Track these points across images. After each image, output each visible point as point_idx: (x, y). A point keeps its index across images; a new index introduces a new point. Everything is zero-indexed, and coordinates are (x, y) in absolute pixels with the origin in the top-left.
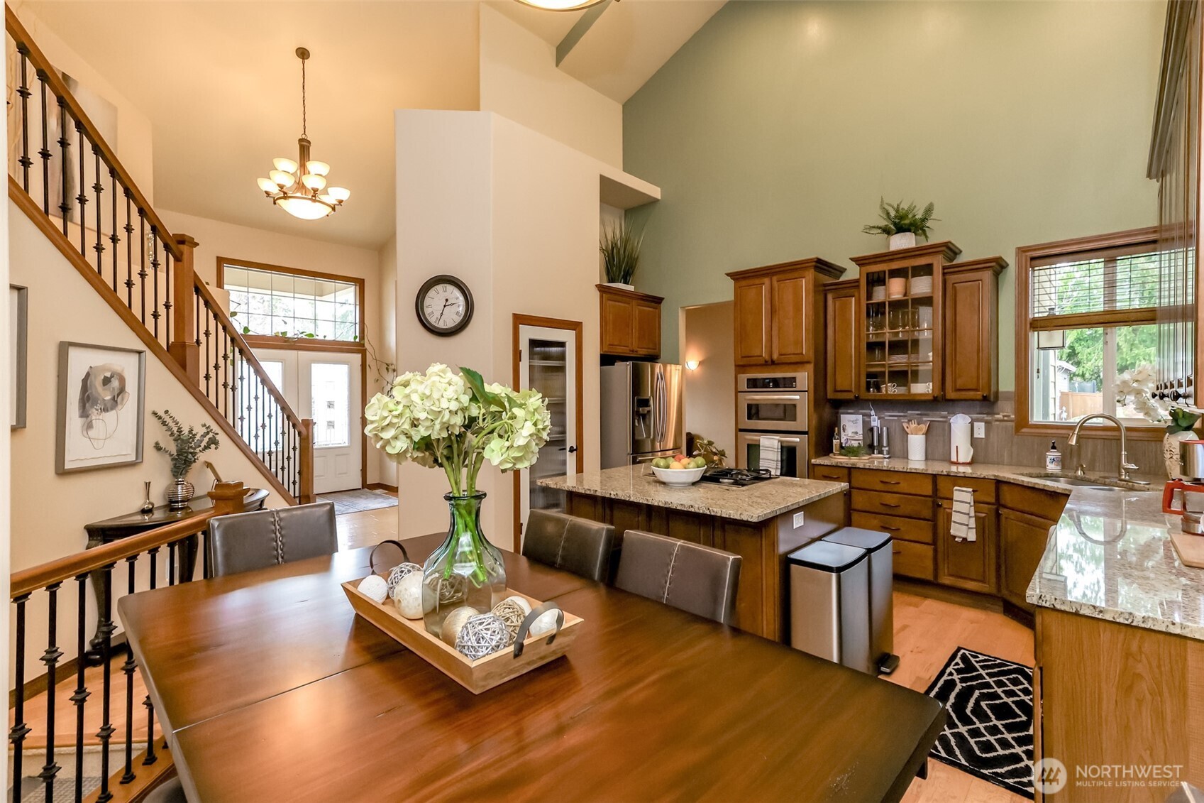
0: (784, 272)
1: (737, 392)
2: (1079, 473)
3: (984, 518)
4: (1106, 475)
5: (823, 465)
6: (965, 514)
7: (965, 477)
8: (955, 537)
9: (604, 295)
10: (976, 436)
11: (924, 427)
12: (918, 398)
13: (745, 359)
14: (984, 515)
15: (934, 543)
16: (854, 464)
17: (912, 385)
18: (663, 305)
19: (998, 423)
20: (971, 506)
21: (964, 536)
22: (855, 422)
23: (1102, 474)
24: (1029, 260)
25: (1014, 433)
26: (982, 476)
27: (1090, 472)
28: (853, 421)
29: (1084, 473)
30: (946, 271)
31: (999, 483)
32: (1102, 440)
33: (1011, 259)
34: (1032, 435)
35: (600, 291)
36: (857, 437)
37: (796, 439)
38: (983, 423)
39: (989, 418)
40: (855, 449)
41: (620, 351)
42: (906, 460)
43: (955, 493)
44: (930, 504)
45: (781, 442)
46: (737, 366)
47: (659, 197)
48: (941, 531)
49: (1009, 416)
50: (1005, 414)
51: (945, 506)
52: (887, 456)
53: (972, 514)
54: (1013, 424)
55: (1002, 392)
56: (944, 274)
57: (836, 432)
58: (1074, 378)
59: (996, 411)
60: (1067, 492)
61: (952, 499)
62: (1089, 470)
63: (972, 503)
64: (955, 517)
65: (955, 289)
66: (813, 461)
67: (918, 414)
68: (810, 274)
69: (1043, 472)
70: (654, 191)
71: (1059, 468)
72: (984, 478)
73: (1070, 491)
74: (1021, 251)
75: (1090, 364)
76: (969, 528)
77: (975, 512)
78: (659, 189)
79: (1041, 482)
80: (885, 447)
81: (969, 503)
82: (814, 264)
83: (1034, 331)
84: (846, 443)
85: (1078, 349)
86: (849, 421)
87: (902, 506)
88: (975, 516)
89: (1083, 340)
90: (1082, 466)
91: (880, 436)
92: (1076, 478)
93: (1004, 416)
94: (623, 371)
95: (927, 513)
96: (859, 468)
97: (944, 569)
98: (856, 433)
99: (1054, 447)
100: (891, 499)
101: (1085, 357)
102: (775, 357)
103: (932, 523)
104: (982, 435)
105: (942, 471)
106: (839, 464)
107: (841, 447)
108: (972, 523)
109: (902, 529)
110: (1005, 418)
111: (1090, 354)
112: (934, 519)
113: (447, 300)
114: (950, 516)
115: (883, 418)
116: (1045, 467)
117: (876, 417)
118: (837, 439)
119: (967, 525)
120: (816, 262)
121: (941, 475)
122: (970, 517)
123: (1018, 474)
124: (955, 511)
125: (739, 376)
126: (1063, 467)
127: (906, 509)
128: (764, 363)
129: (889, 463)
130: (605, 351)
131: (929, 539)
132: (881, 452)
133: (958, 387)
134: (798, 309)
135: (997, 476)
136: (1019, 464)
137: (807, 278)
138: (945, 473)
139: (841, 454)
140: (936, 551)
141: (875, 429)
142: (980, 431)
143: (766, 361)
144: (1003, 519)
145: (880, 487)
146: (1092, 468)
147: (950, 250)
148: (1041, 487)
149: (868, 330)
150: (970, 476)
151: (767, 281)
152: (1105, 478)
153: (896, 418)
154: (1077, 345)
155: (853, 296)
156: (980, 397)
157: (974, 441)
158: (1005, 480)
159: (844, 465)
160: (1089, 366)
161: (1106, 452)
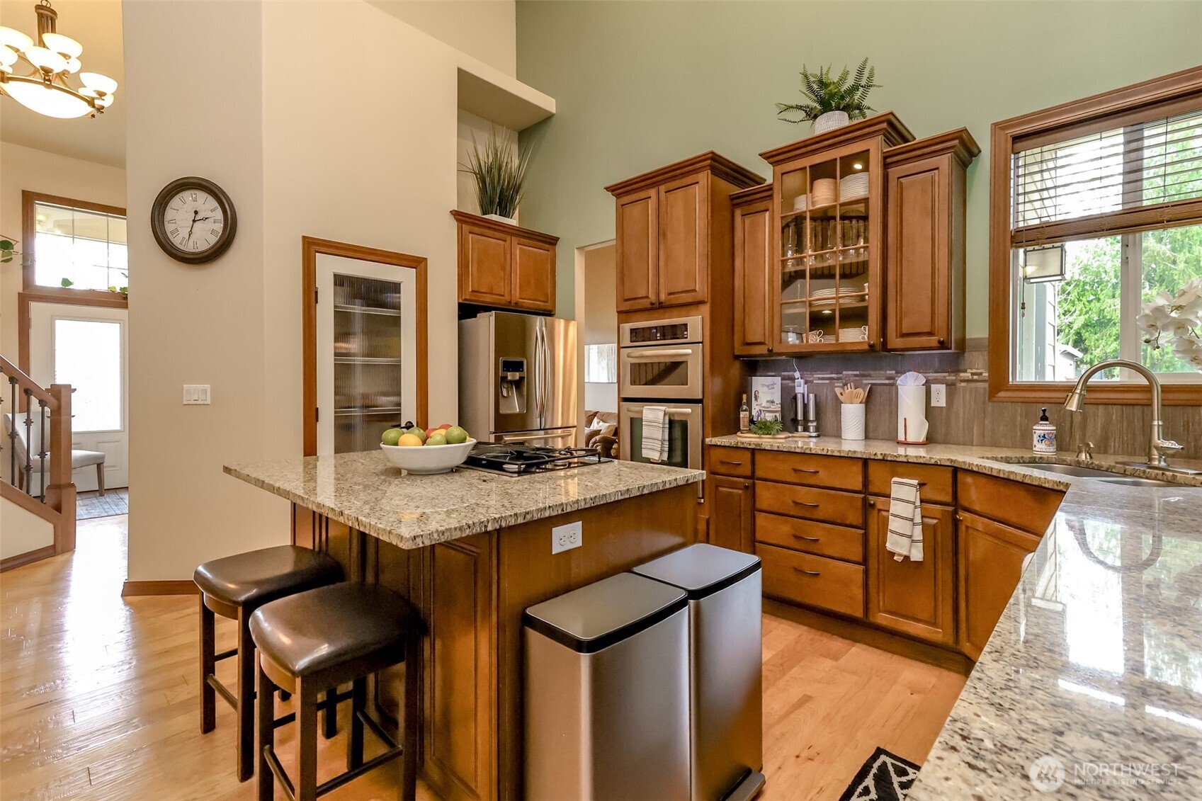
0: (674, 178)
1: (619, 348)
2: (1083, 456)
3: (935, 525)
4: (1126, 459)
5: (720, 446)
6: (906, 519)
7: (908, 462)
8: (893, 554)
9: (464, 225)
10: (934, 404)
11: (862, 394)
12: (849, 348)
13: (628, 303)
14: (935, 521)
15: (865, 561)
16: (758, 445)
17: (841, 331)
18: (559, 247)
19: (963, 384)
20: (916, 507)
21: (905, 553)
22: (771, 387)
23: (1120, 459)
24: (1010, 140)
25: (987, 398)
26: (933, 461)
27: (1101, 456)
28: (768, 386)
29: (1091, 457)
30: (889, 160)
31: (956, 471)
32: (1119, 407)
33: (984, 141)
34: (1013, 401)
35: (457, 220)
36: (773, 408)
37: (687, 410)
38: (945, 385)
39: (952, 378)
40: (768, 424)
41: (488, 300)
42: (838, 440)
43: (894, 488)
44: (859, 504)
45: (671, 415)
46: (619, 312)
47: (553, 110)
48: (873, 543)
49: (981, 374)
50: (974, 371)
51: (879, 506)
52: (814, 434)
53: (918, 519)
54: (986, 385)
55: (971, 339)
56: (886, 166)
57: (745, 401)
58: (1081, 366)
59: (961, 368)
60: (1061, 488)
61: (888, 496)
62: (1099, 453)
63: (918, 503)
64: (894, 524)
65: (901, 188)
66: (708, 440)
67: (856, 375)
68: (704, 178)
69: (1027, 455)
70: (547, 103)
71: (1053, 449)
72: (936, 465)
73: (1067, 485)
74: (998, 127)
75: (1098, 350)
76: (913, 541)
77: (922, 517)
78: (554, 100)
79: (1019, 471)
80: (812, 421)
81: (914, 503)
82: (709, 162)
83: (1018, 247)
84: (758, 416)
85: (1085, 335)
86: (763, 385)
87: (821, 506)
88: (923, 523)
89: (1091, 326)
90: (1088, 445)
91: (805, 406)
92: (1078, 463)
93: (973, 374)
94: (486, 324)
95: (854, 517)
96: (765, 450)
97: (878, 600)
98: (773, 402)
99: (1044, 418)
100: (807, 496)
101: (1093, 343)
102: (663, 297)
103: (862, 531)
104: (943, 403)
105: (875, 454)
106: (740, 445)
107: (752, 421)
108: (918, 533)
109: (822, 540)
110: (975, 377)
111: (1098, 340)
112: (865, 526)
113: (196, 212)
114: (885, 522)
115: (812, 382)
116: (1030, 447)
117: (802, 381)
118: (746, 410)
119: (910, 537)
120: (712, 159)
121: (874, 459)
122: (914, 524)
123: (988, 458)
124: (893, 515)
125: (621, 325)
126: (1060, 448)
127: (827, 510)
128: (650, 306)
129: (816, 444)
130: (466, 300)
131: (859, 558)
132: (806, 429)
133: (904, 331)
134: (690, 228)
135: (955, 461)
136: (995, 444)
137: (701, 183)
138: (880, 457)
139: (750, 431)
140: (866, 573)
141: (799, 397)
142: (940, 397)
143: (652, 304)
144: (962, 529)
145: (792, 477)
146: (1103, 448)
147: (892, 128)
148: (1019, 479)
149: (784, 254)
150: (915, 461)
151: (652, 192)
152: (1124, 463)
153: (827, 381)
154: (1084, 331)
155: (767, 210)
156: (935, 344)
157: (930, 412)
158: (967, 467)
159: (746, 445)
160: (1097, 352)
161: (1125, 424)
